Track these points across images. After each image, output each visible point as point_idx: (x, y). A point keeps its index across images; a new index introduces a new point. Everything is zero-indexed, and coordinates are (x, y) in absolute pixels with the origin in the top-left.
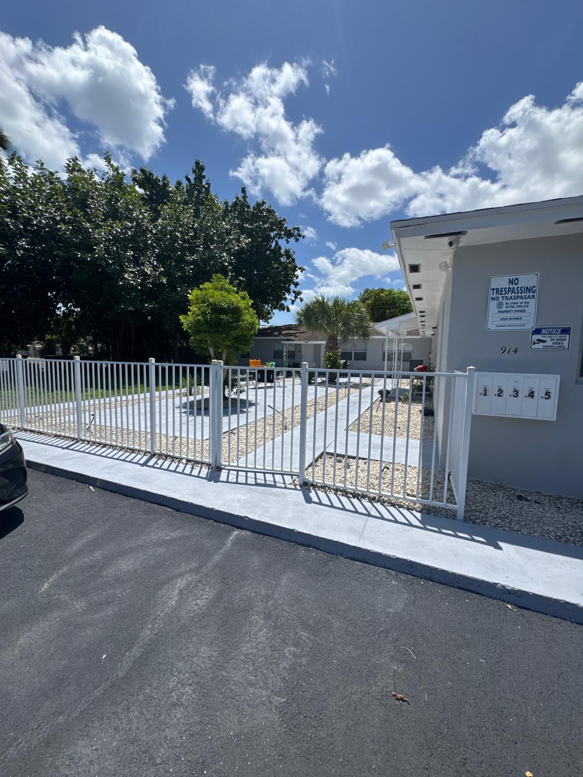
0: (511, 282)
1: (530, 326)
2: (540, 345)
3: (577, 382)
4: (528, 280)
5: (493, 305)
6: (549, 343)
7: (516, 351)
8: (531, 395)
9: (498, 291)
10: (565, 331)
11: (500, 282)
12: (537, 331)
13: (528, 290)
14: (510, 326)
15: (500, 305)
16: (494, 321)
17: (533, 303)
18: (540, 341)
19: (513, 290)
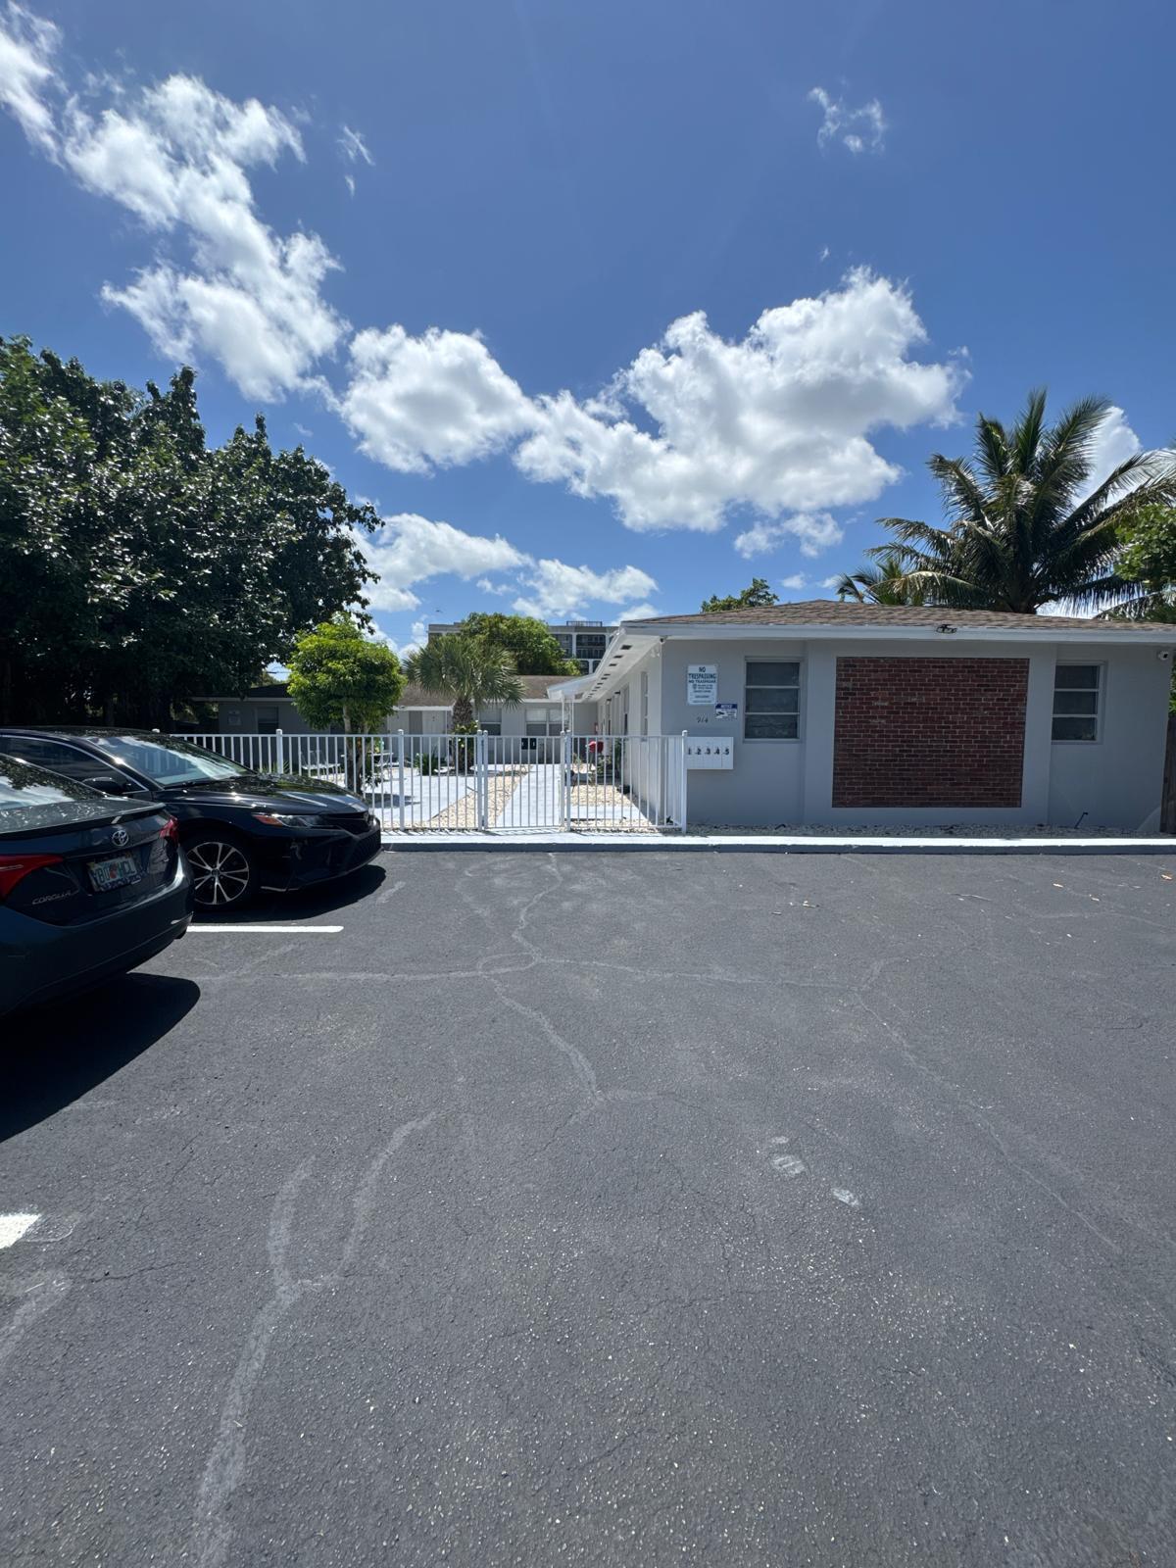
0: (701, 670)
1: (714, 702)
2: (721, 717)
3: (744, 742)
4: (711, 669)
5: (690, 685)
6: (726, 715)
7: (706, 721)
8: (718, 752)
9: (693, 675)
10: (735, 706)
11: (694, 669)
12: (719, 706)
13: (712, 676)
14: (702, 702)
15: (695, 687)
16: (692, 698)
17: (714, 685)
18: (721, 713)
19: (701, 676)
